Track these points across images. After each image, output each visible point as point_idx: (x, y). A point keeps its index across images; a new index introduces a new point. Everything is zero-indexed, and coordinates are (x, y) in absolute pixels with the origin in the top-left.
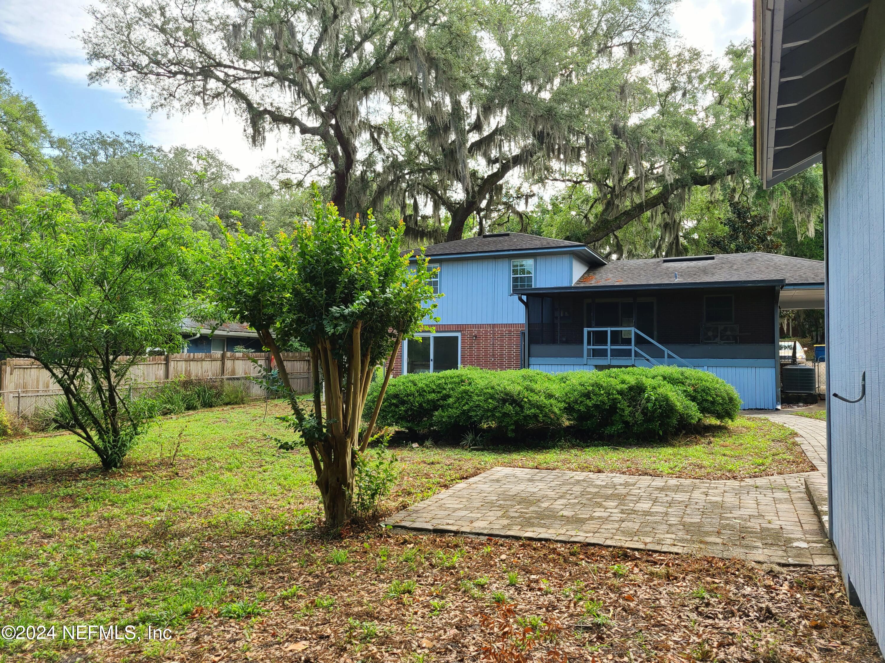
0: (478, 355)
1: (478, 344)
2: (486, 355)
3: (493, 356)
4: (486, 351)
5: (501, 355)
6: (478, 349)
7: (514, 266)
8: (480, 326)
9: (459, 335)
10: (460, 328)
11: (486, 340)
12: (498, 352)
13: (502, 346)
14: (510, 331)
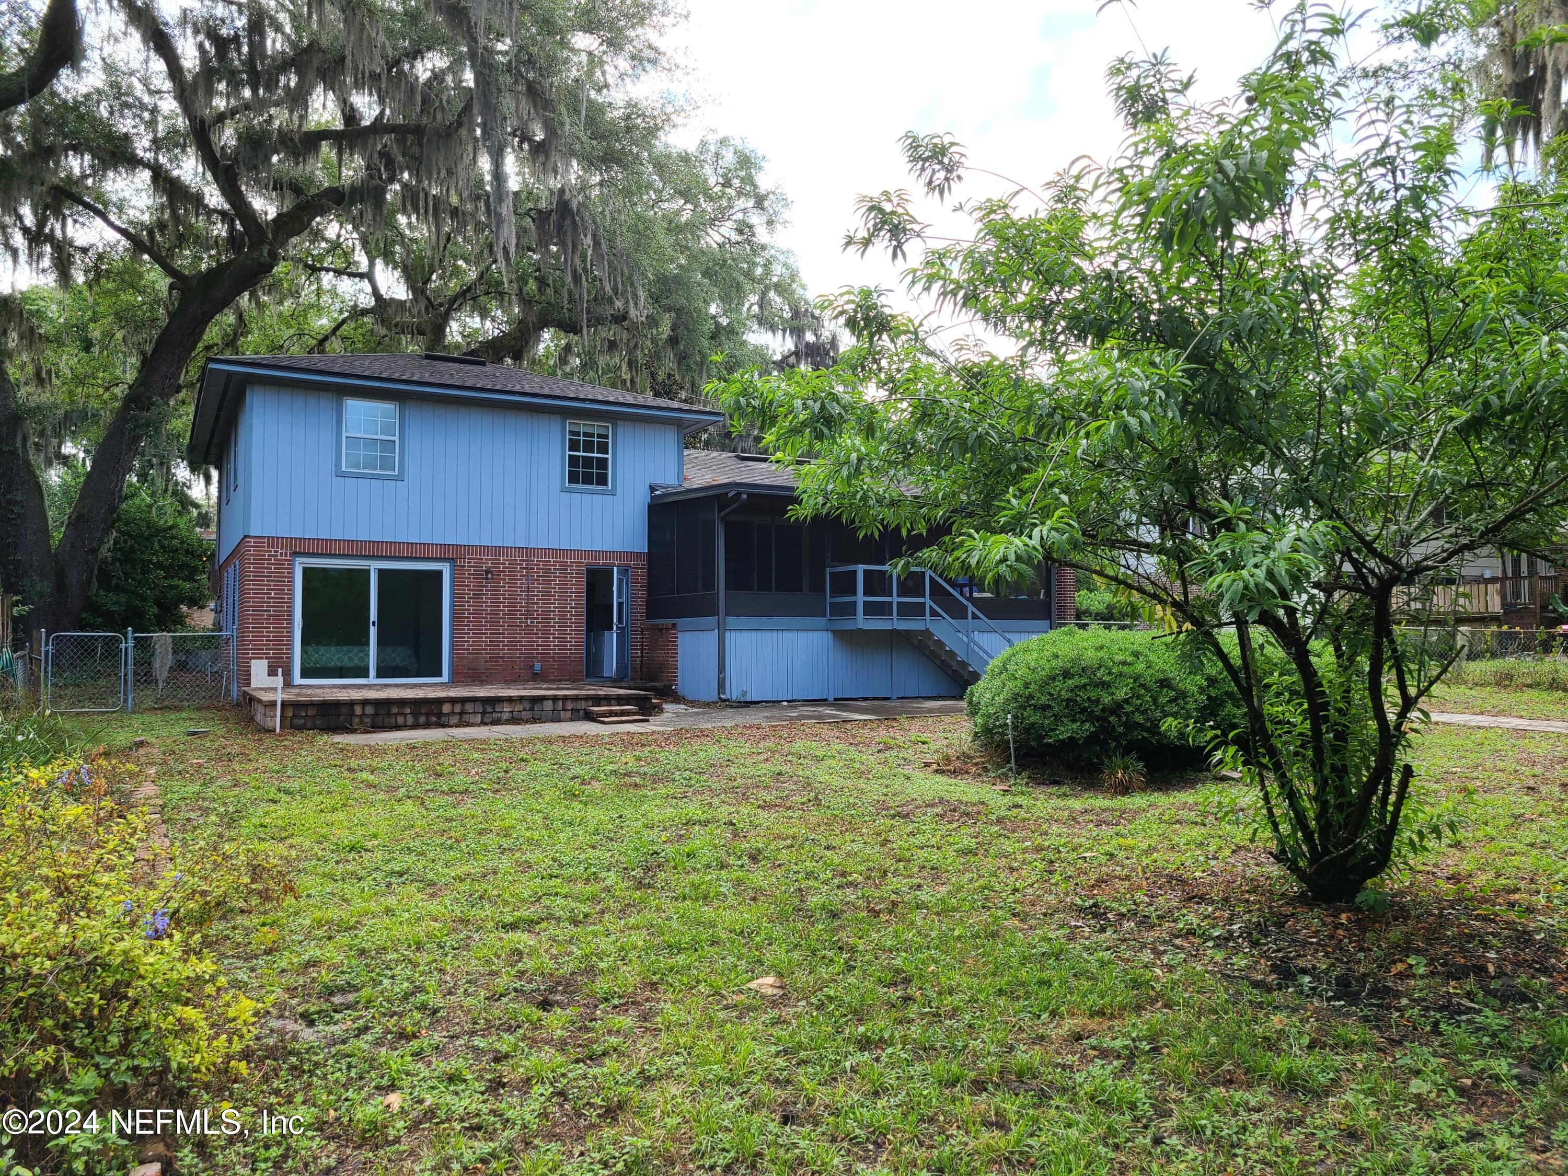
0: (494, 613)
1: (496, 589)
2: (512, 613)
3: (528, 614)
4: (513, 604)
5: (546, 614)
6: (495, 598)
7: (572, 433)
8: (498, 550)
9: (445, 568)
10: (451, 553)
11: (513, 581)
12: (537, 607)
13: (547, 594)
14: (564, 564)
